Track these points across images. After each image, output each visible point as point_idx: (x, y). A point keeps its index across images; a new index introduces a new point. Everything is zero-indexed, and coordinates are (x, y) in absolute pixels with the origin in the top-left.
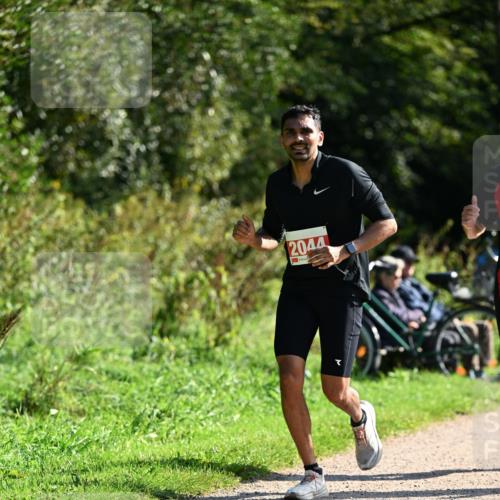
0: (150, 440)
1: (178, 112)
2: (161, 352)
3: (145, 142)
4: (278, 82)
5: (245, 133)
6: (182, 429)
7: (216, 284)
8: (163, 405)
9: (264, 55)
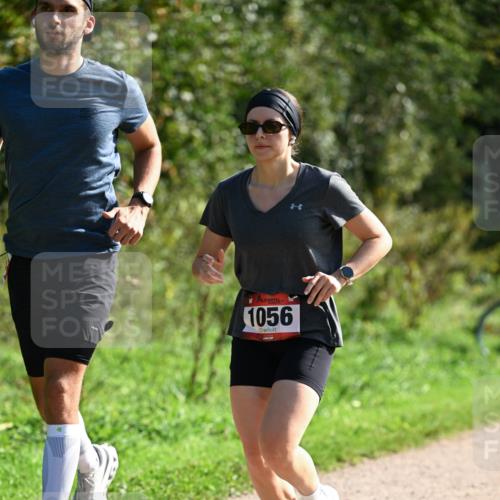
0: (354, 408)
1: (378, 135)
2: (362, 334)
3: (350, 157)
4: (462, 110)
5: (434, 152)
6: (380, 399)
7: (409, 277)
8: (365, 378)
9: (449, 86)
